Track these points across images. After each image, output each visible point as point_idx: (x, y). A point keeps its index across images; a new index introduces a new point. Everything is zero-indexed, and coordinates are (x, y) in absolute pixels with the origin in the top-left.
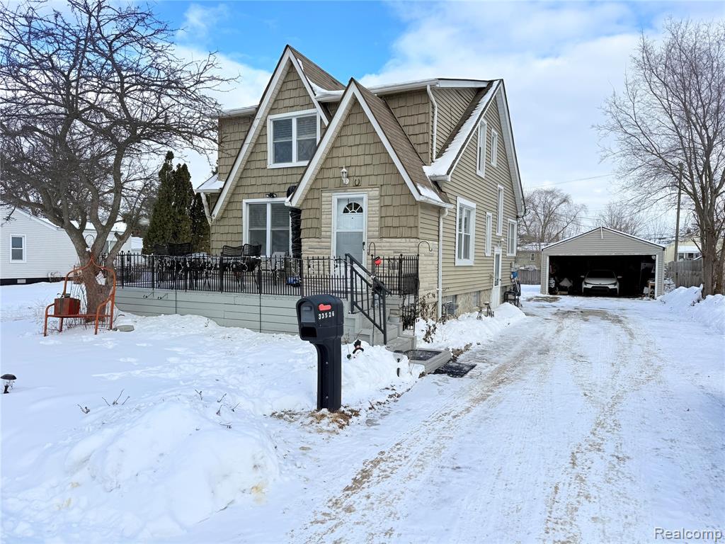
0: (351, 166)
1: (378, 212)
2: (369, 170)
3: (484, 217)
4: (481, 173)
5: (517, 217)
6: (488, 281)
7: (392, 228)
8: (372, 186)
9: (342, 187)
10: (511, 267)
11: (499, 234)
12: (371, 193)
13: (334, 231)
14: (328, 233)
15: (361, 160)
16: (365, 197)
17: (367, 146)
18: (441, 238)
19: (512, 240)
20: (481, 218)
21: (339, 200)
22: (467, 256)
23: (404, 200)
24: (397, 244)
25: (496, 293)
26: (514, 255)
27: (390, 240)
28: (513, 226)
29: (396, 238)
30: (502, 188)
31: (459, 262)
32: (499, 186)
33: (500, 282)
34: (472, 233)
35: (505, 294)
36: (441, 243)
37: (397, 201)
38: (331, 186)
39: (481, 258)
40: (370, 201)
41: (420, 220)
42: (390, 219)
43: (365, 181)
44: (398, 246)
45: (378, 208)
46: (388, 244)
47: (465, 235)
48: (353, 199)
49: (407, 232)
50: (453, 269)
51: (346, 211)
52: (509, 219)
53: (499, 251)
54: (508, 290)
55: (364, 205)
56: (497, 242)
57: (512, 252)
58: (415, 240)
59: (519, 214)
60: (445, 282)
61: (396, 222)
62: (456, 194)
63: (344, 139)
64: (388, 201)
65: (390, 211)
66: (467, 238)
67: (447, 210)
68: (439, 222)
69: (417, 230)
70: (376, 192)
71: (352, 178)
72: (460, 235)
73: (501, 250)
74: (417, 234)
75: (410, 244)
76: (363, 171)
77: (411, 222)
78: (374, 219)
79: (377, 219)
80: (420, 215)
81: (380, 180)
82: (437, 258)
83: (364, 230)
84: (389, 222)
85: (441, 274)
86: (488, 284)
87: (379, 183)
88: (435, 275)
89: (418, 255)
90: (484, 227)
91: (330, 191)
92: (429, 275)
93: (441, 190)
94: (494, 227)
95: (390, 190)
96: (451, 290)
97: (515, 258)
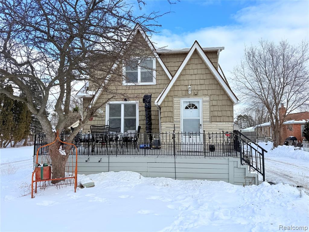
0: (192, 85)
1: (209, 109)
2: (203, 87)
7: (217, 117)
8: (205, 95)
9: (187, 96)
12: (204, 99)
13: (182, 118)
14: (178, 120)
15: (198, 82)
16: (201, 101)
21: (184, 102)
24: (221, 125)
27: (217, 123)
29: (220, 122)
38: (180, 95)
40: (204, 103)
42: (216, 112)
43: (200, 93)
45: (208, 107)
46: (215, 125)
48: (192, 102)
49: (227, 119)
51: (187, 108)
55: (200, 105)
58: (231, 123)
61: (220, 114)
63: (188, 71)
64: (214, 103)
65: (216, 108)
69: (233, 118)
70: (207, 98)
74: (233, 120)
75: (228, 125)
76: (199, 87)
77: (229, 114)
78: (206, 112)
79: (208, 112)
81: (210, 92)
83: (201, 118)
84: (216, 114)
87: (209, 94)
89: (233, 131)
91: (179, 97)
95: (216, 97)
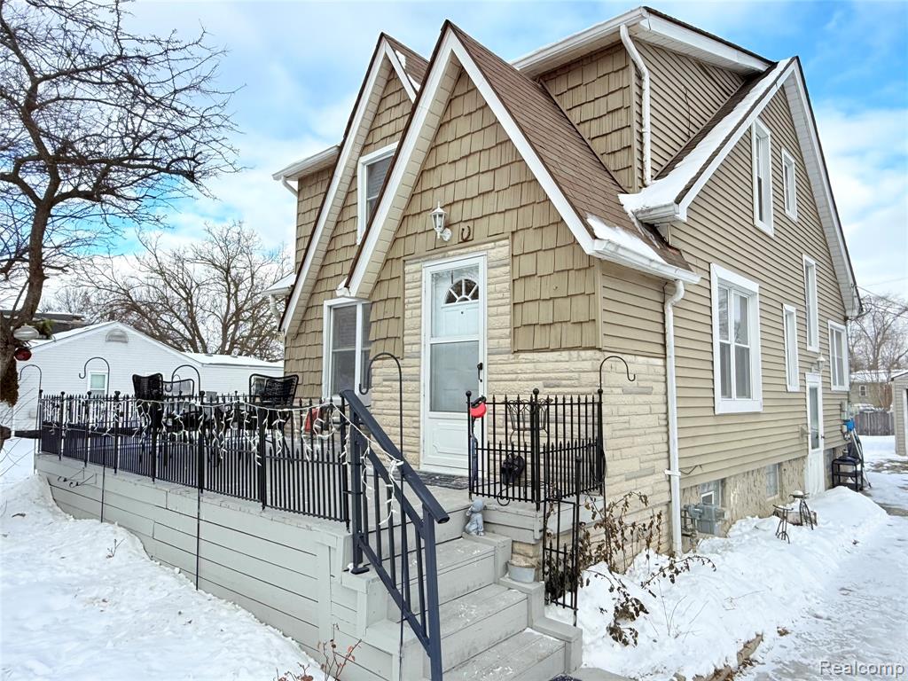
0: (454, 202)
1: (507, 295)
2: (490, 204)
3: (779, 313)
4: (768, 227)
5: (846, 319)
6: (797, 442)
7: (537, 328)
8: (495, 237)
9: (440, 249)
10: (841, 410)
11: (814, 347)
12: (493, 253)
13: (427, 341)
14: (415, 348)
15: (473, 187)
16: (482, 262)
17: (485, 155)
18: (671, 351)
19: (840, 361)
20: (773, 314)
21: (437, 277)
22: (744, 391)
23: (564, 259)
24: (551, 366)
25: (816, 465)
26: (846, 388)
27: (536, 356)
28: (839, 335)
29: (547, 350)
30: (813, 262)
31: (723, 405)
32: (805, 257)
33: (821, 441)
34: (754, 345)
35: (833, 463)
36: (671, 362)
37: (546, 264)
38: (420, 250)
39: (778, 396)
40: (492, 271)
41: (601, 304)
42: (532, 307)
43: (480, 229)
44: (553, 371)
45: (507, 285)
46: (531, 366)
47: (737, 347)
48: (460, 271)
49: (572, 336)
50: (711, 422)
51: (451, 299)
52: (830, 322)
53: (814, 380)
54: (839, 455)
55: (481, 282)
56: (810, 363)
57: (842, 383)
58: (590, 353)
59: (848, 314)
60: (686, 453)
61: (546, 314)
62: (709, 259)
63: (442, 149)
64: (527, 266)
65: (532, 289)
66: (743, 354)
67: (681, 286)
68: (663, 314)
69: (596, 330)
70: (502, 250)
71: (456, 227)
72: (725, 348)
73: (820, 380)
74: (596, 339)
75: (580, 365)
76: (476, 209)
77: (580, 309)
78: (501, 309)
79: (507, 309)
80: (600, 293)
81: (510, 222)
82: (661, 398)
83: (481, 337)
84: (532, 313)
85: (674, 434)
86: (798, 448)
87: (508, 229)
88: (661, 437)
89: (600, 392)
90: (780, 334)
91: (420, 258)
92: (639, 440)
93: (667, 244)
94: (802, 334)
95: (531, 241)
96: (706, 469)
97: (848, 394)
